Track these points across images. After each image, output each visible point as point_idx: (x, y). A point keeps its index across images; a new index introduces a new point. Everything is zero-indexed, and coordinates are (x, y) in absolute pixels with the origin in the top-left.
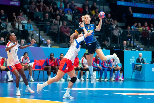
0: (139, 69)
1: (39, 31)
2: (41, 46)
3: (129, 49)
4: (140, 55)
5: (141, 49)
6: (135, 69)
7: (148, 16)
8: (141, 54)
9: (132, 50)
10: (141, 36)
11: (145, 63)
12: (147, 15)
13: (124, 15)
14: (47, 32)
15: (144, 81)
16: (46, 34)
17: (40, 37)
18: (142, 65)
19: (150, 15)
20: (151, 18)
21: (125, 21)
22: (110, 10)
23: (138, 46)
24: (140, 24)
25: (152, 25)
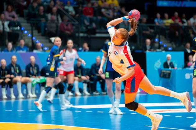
0: (167, 76)
3: (152, 50)
4: (168, 57)
5: (170, 49)
6: (162, 76)
7: (178, 4)
8: (169, 55)
9: (156, 51)
11: (176, 68)
12: (177, 2)
17: (34, 38)
18: (171, 71)
19: (180, 2)
20: (183, 6)
23: (165, 46)
25: (184, 15)
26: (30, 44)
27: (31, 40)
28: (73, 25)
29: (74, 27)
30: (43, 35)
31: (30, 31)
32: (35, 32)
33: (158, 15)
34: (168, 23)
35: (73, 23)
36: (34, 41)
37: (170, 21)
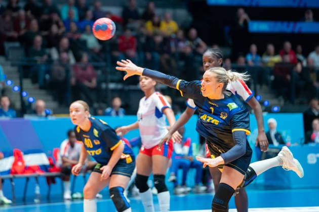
1: (21, 79)
2: (27, 117)
5: (276, 109)
7: (288, 26)
10: (272, 78)
12: (285, 24)
13: (227, 29)
14: (41, 80)
15: (289, 188)
16: (37, 85)
17: (24, 94)
19: (292, 24)
20: (296, 30)
21: (230, 42)
22: (190, 19)
23: (267, 103)
24: (271, 48)
25: (299, 48)
26: (18, 105)
27: (18, 98)
28: (96, 68)
29: (99, 72)
30: (41, 88)
31: (18, 81)
32: (27, 83)
33: (254, 48)
34: (272, 62)
35: (96, 64)
36: (25, 99)
37: (277, 59)
